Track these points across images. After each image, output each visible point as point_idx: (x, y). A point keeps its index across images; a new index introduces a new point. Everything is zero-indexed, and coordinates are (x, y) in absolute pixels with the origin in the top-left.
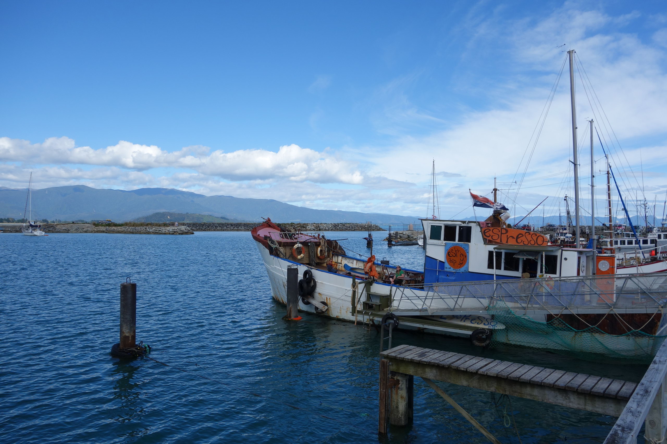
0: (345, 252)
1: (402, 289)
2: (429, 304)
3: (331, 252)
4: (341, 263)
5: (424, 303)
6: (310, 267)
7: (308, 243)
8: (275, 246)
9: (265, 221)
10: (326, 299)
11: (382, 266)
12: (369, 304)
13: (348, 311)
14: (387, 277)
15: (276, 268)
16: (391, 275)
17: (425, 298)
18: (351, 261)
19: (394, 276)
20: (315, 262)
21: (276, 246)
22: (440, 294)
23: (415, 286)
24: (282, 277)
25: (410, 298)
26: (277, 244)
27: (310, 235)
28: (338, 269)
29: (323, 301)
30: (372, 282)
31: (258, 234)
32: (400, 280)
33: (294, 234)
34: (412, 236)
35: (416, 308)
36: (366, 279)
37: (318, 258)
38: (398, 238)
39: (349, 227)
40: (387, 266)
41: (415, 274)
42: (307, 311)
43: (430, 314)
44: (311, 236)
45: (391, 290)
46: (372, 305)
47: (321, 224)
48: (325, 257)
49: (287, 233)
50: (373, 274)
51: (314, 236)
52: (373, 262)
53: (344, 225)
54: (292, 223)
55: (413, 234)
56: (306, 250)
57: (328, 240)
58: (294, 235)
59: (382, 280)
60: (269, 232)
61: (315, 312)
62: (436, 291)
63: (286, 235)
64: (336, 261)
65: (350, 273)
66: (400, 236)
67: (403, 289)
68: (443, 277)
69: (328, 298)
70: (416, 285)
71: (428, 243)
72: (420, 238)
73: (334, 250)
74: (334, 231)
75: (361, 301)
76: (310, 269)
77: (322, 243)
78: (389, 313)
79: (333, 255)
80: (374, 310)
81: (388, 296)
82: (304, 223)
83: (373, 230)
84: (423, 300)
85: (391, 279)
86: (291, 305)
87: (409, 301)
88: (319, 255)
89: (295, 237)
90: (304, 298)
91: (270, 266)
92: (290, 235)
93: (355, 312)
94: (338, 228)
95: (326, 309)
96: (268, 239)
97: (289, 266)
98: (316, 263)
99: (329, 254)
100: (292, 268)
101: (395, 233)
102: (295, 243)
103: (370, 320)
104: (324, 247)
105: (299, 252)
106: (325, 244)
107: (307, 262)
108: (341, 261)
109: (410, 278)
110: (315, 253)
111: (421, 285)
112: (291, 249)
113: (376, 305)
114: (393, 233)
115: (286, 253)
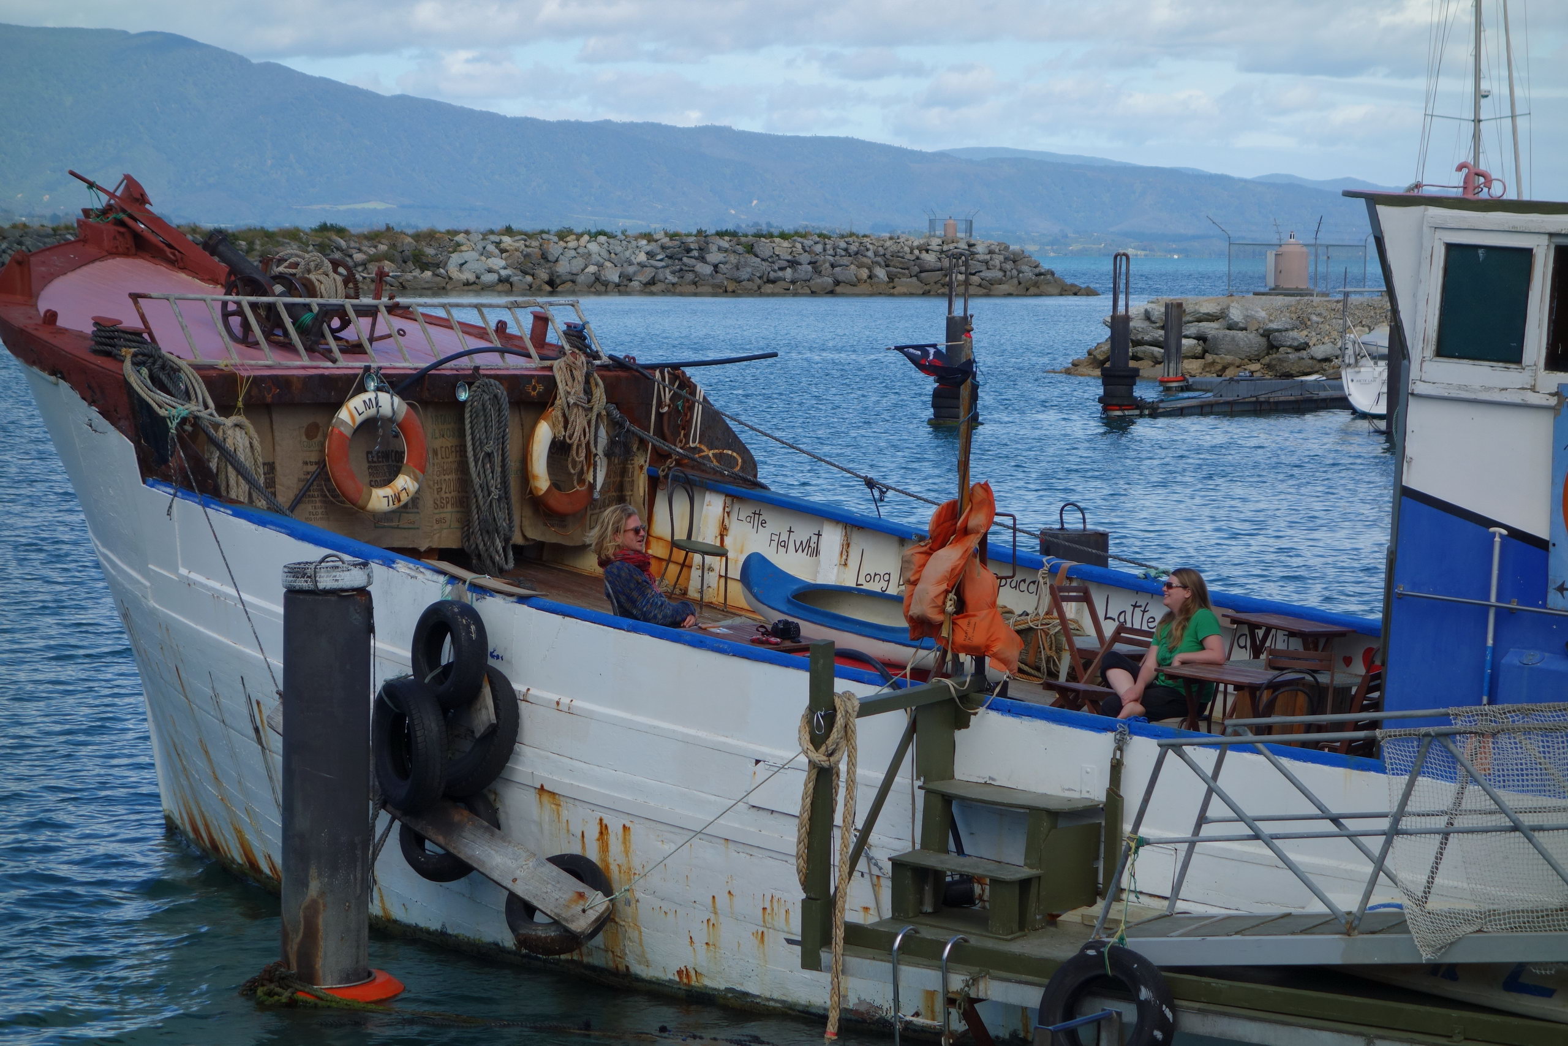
0: (751, 464)
1: (1205, 757)
2: (1414, 877)
3: (641, 461)
4: (720, 552)
5: (1379, 864)
6: (469, 576)
7: (453, 382)
8: (182, 409)
9: (99, 201)
10: (593, 832)
11: (1053, 571)
12: (938, 875)
13: (770, 935)
14: (1084, 658)
15: (190, 584)
16: (1120, 648)
17: (1384, 824)
18: (803, 531)
19: (1140, 657)
20: (507, 540)
21: (193, 407)
22: (1512, 799)
23: (1309, 728)
24: (240, 657)
25: (1266, 828)
26: (201, 390)
27: (471, 317)
28: (693, 593)
29: (575, 849)
30: (964, 697)
31: (43, 306)
32: (1189, 681)
33: (341, 312)
34: (1300, 336)
35: (1318, 907)
36: (920, 674)
37: (538, 505)
38: (1181, 356)
39: (793, 264)
40: (1086, 577)
41: (1310, 640)
42: (442, 934)
43: (1426, 956)
44: (480, 333)
45: (1116, 768)
46: (968, 879)
47: (562, 235)
48: (592, 502)
49: (279, 298)
50: (978, 638)
51: (501, 327)
52: (973, 542)
53: (750, 249)
54: (324, 228)
55: (1302, 323)
56: (437, 443)
57: (618, 364)
58: (336, 323)
59: (1048, 687)
60: (135, 297)
61: (508, 940)
62: (1476, 769)
63: (270, 317)
64: (681, 535)
65: (787, 631)
66: (1201, 338)
67: (1213, 754)
68: (1533, 658)
69: (615, 825)
70: (1320, 728)
71: (1420, 388)
72: (1358, 357)
73: (665, 446)
74: (671, 290)
75: (875, 853)
76: (469, 598)
77: (568, 389)
78: (1097, 945)
79: (654, 483)
80: (981, 921)
81: (1089, 811)
82: (424, 226)
83: (988, 289)
84: (1375, 844)
85: (1120, 679)
86: (314, 887)
87: (1258, 849)
88: (542, 480)
89: (349, 334)
90: (419, 827)
91: (146, 573)
92: (307, 318)
93: (826, 941)
94: (701, 268)
95: (592, 915)
96: (127, 353)
97: (296, 570)
98: (517, 549)
99: (624, 472)
100: (326, 581)
101: (1158, 311)
102: (352, 385)
103: (951, 1002)
104: (579, 421)
105: (385, 455)
106: (588, 392)
107: (449, 539)
108: (723, 531)
109: (1271, 666)
110: (513, 464)
111: (1356, 726)
112: (312, 432)
113: (995, 882)
114: (1147, 316)
115: (270, 467)
